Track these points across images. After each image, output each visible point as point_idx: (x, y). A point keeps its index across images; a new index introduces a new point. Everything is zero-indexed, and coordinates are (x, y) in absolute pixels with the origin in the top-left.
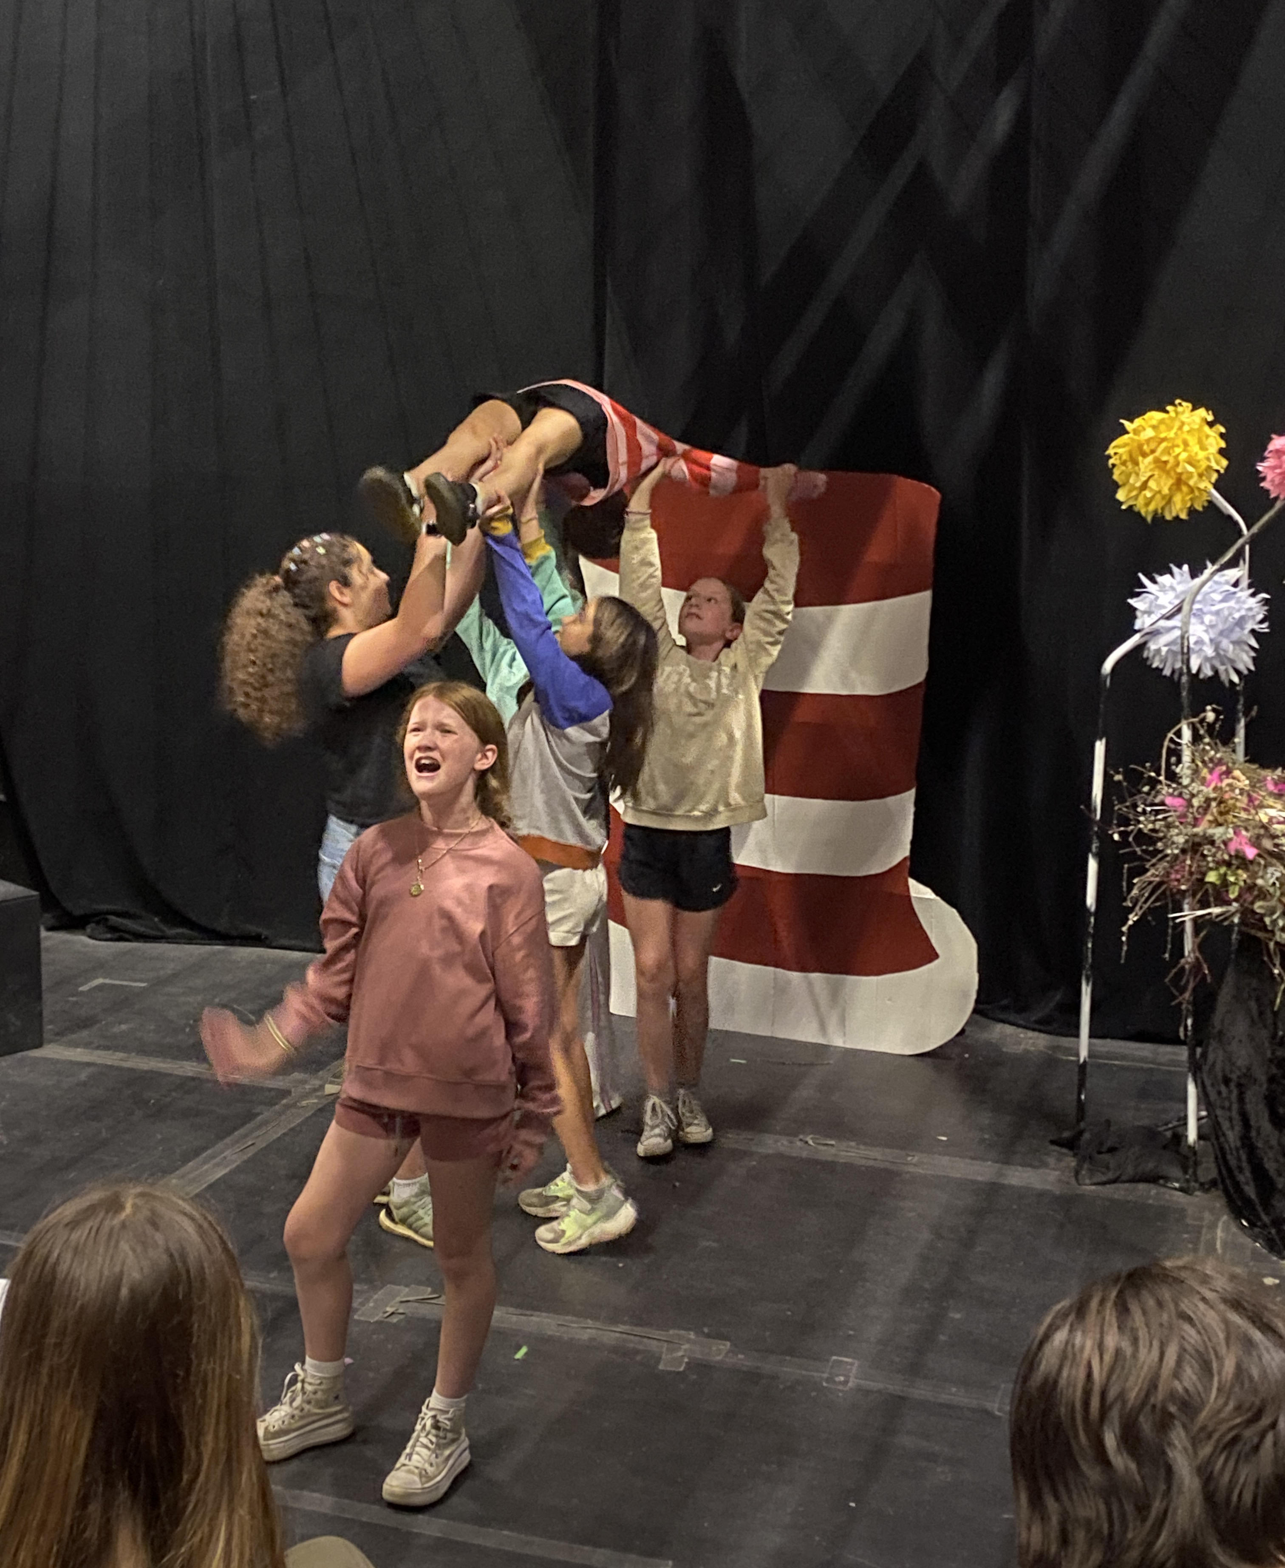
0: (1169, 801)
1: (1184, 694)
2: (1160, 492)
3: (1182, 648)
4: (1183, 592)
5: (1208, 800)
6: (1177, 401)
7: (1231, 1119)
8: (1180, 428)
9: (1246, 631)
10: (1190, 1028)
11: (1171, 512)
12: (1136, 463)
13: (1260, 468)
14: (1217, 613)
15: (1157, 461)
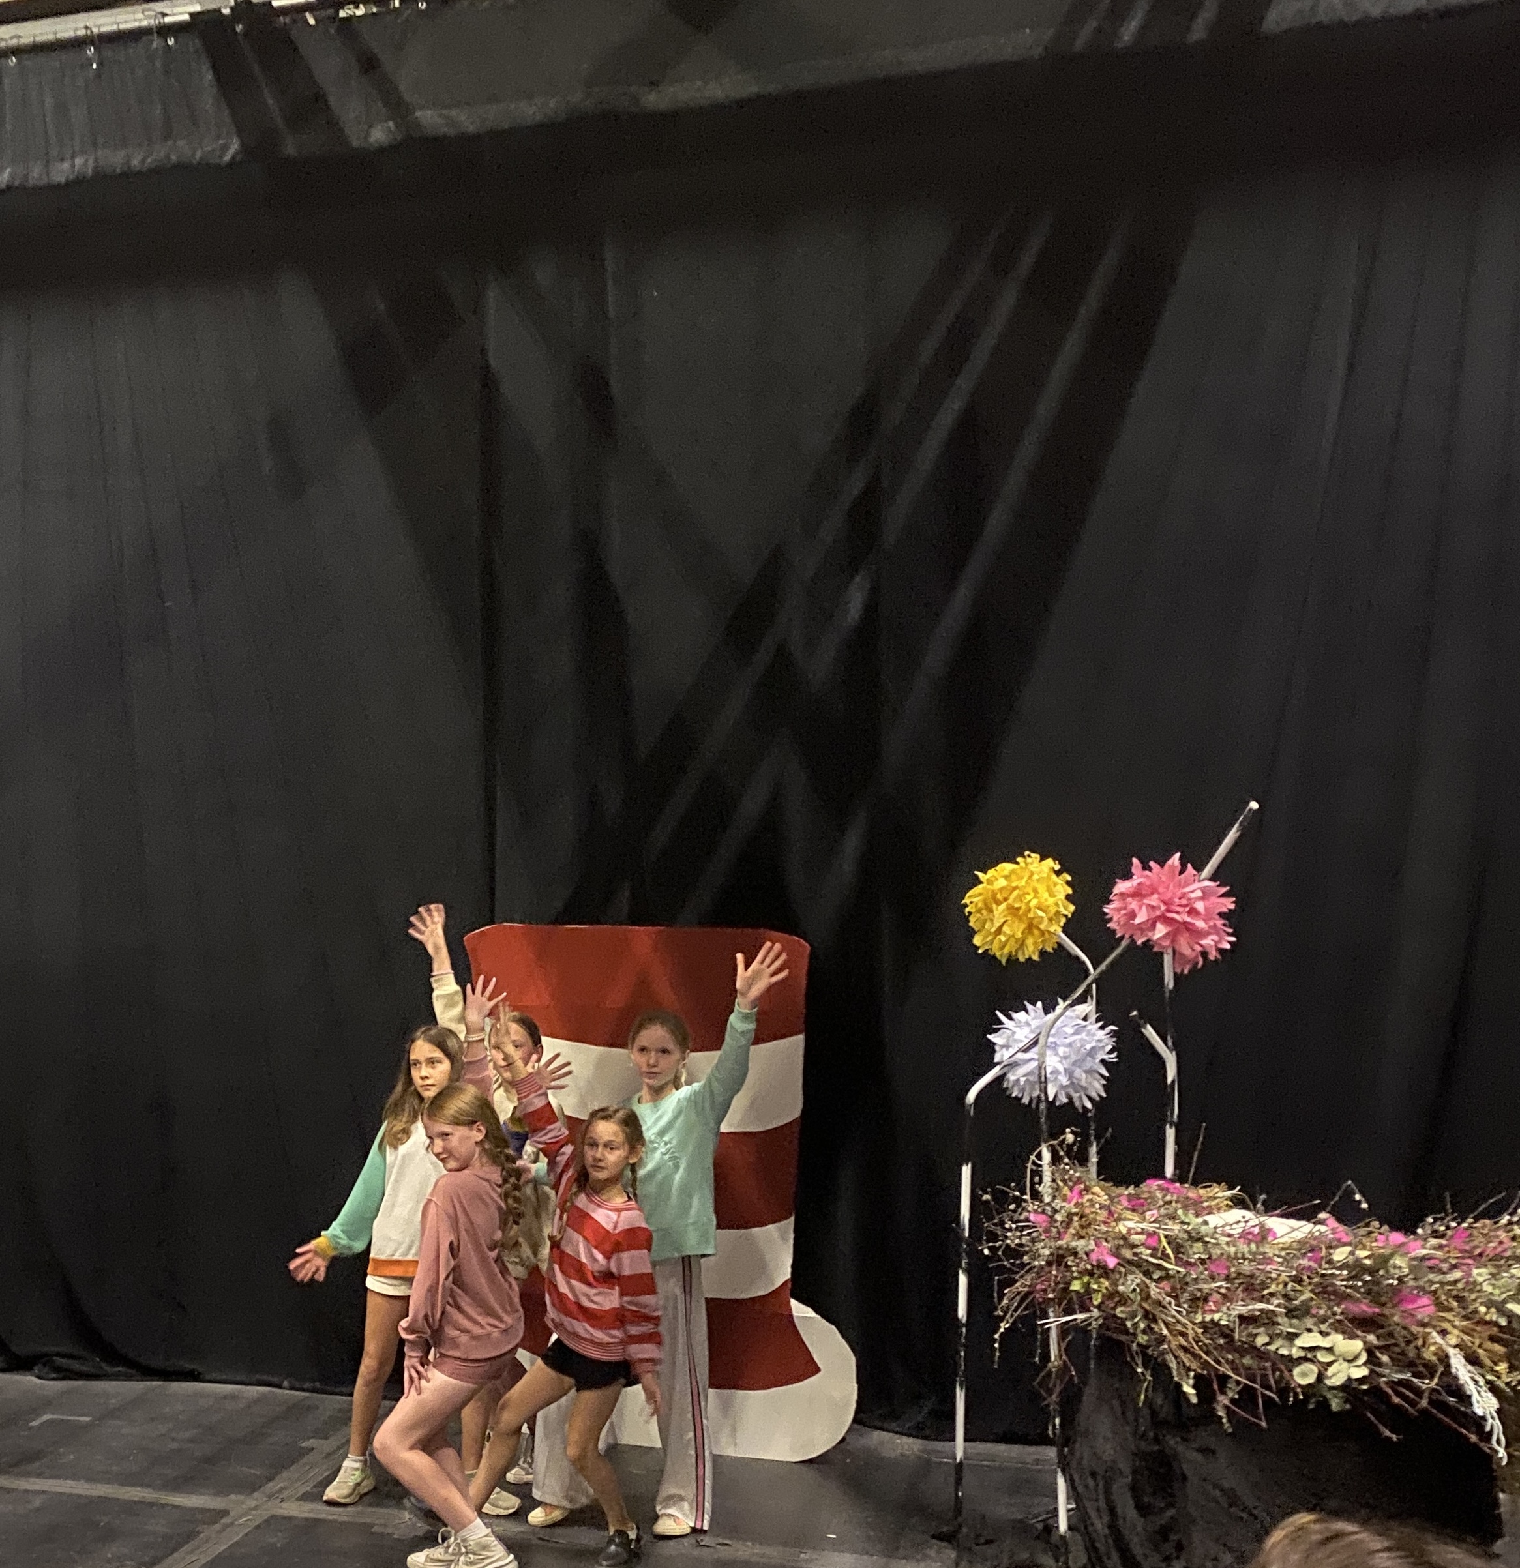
0: (1032, 1217)
1: (1043, 1120)
2: (1013, 936)
3: (1040, 1077)
4: (1037, 1027)
5: (1070, 1216)
6: (1027, 853)
7: (1098, 1510)
8: (1030, 877)
9: (1097, 1061)
10: (1058, 1427)
11: (1024, 953)
12: (991, 911)
13: (1106, 910)
14: (1070, 1045)
15: (1009, 908)
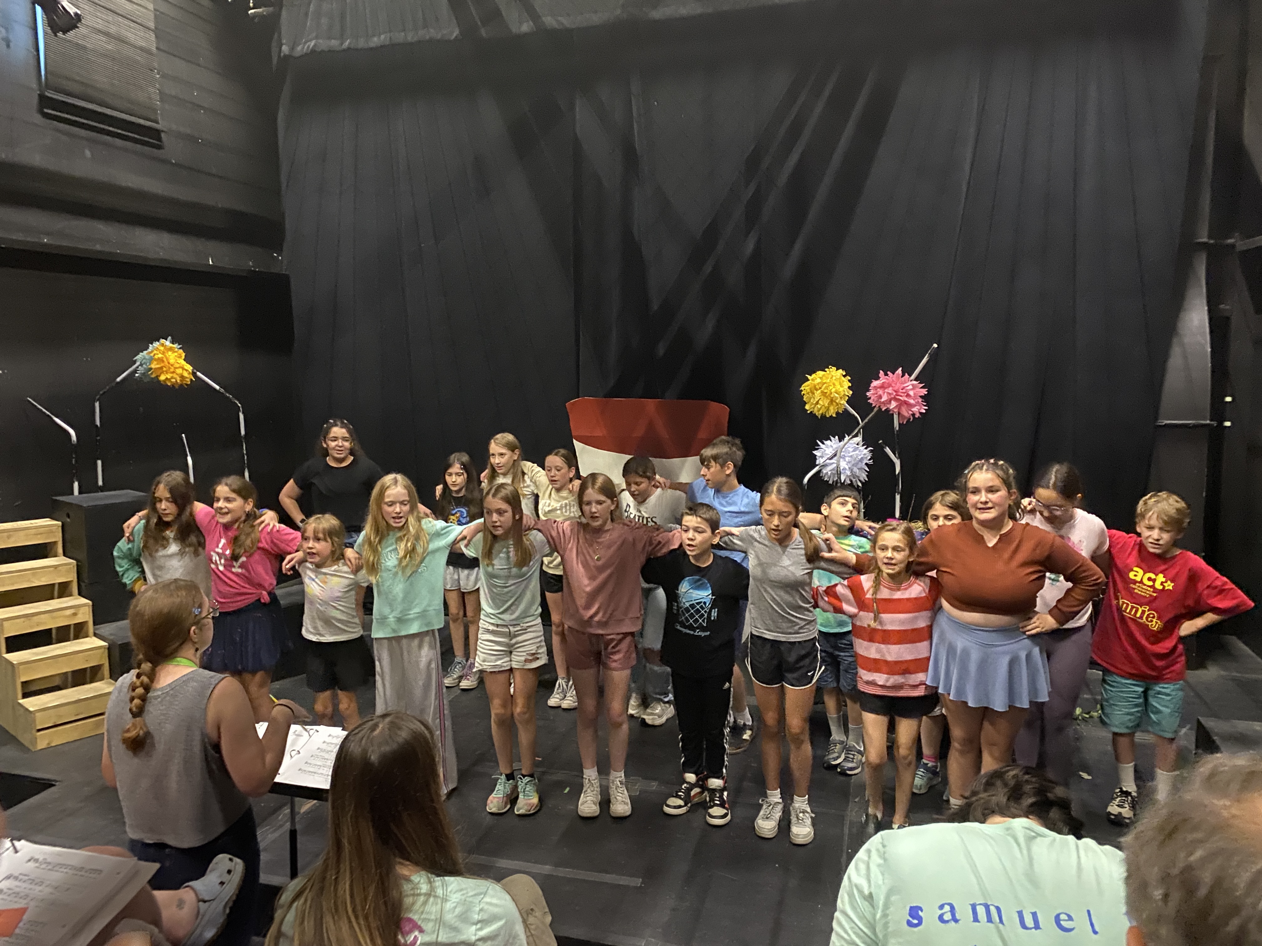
2: (824, 405)
3: (837, 472)
4: (836, 448)
6: (830, 367)
8: (831, 378)
9: (864, 464)
11: (829, 413)
12: (814, 394)
13: (868, 394)
14: (851, 456)
15: (822, 392)
